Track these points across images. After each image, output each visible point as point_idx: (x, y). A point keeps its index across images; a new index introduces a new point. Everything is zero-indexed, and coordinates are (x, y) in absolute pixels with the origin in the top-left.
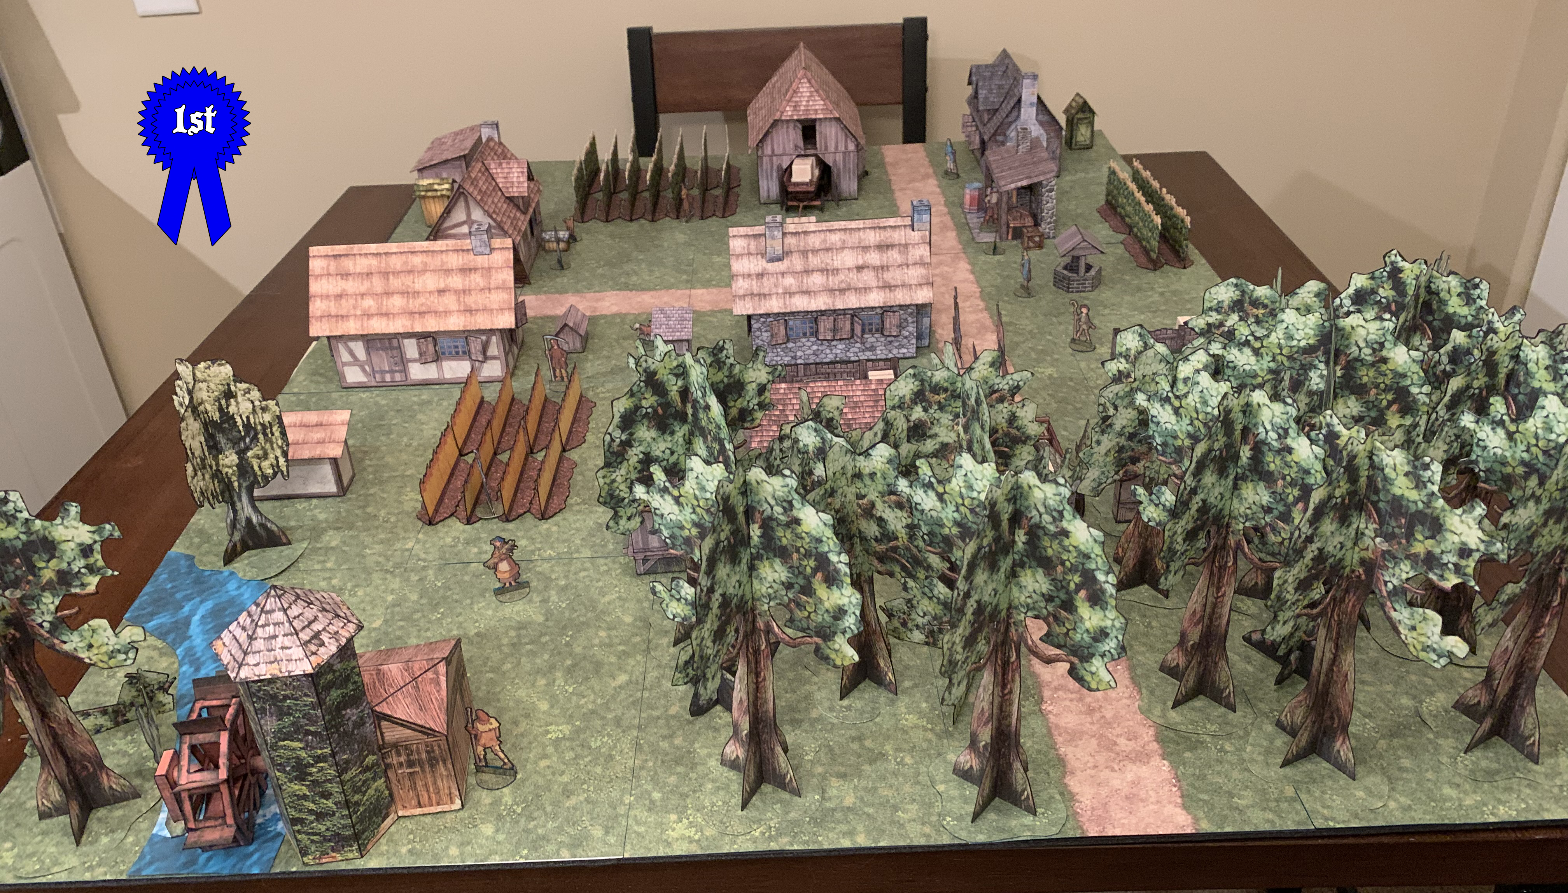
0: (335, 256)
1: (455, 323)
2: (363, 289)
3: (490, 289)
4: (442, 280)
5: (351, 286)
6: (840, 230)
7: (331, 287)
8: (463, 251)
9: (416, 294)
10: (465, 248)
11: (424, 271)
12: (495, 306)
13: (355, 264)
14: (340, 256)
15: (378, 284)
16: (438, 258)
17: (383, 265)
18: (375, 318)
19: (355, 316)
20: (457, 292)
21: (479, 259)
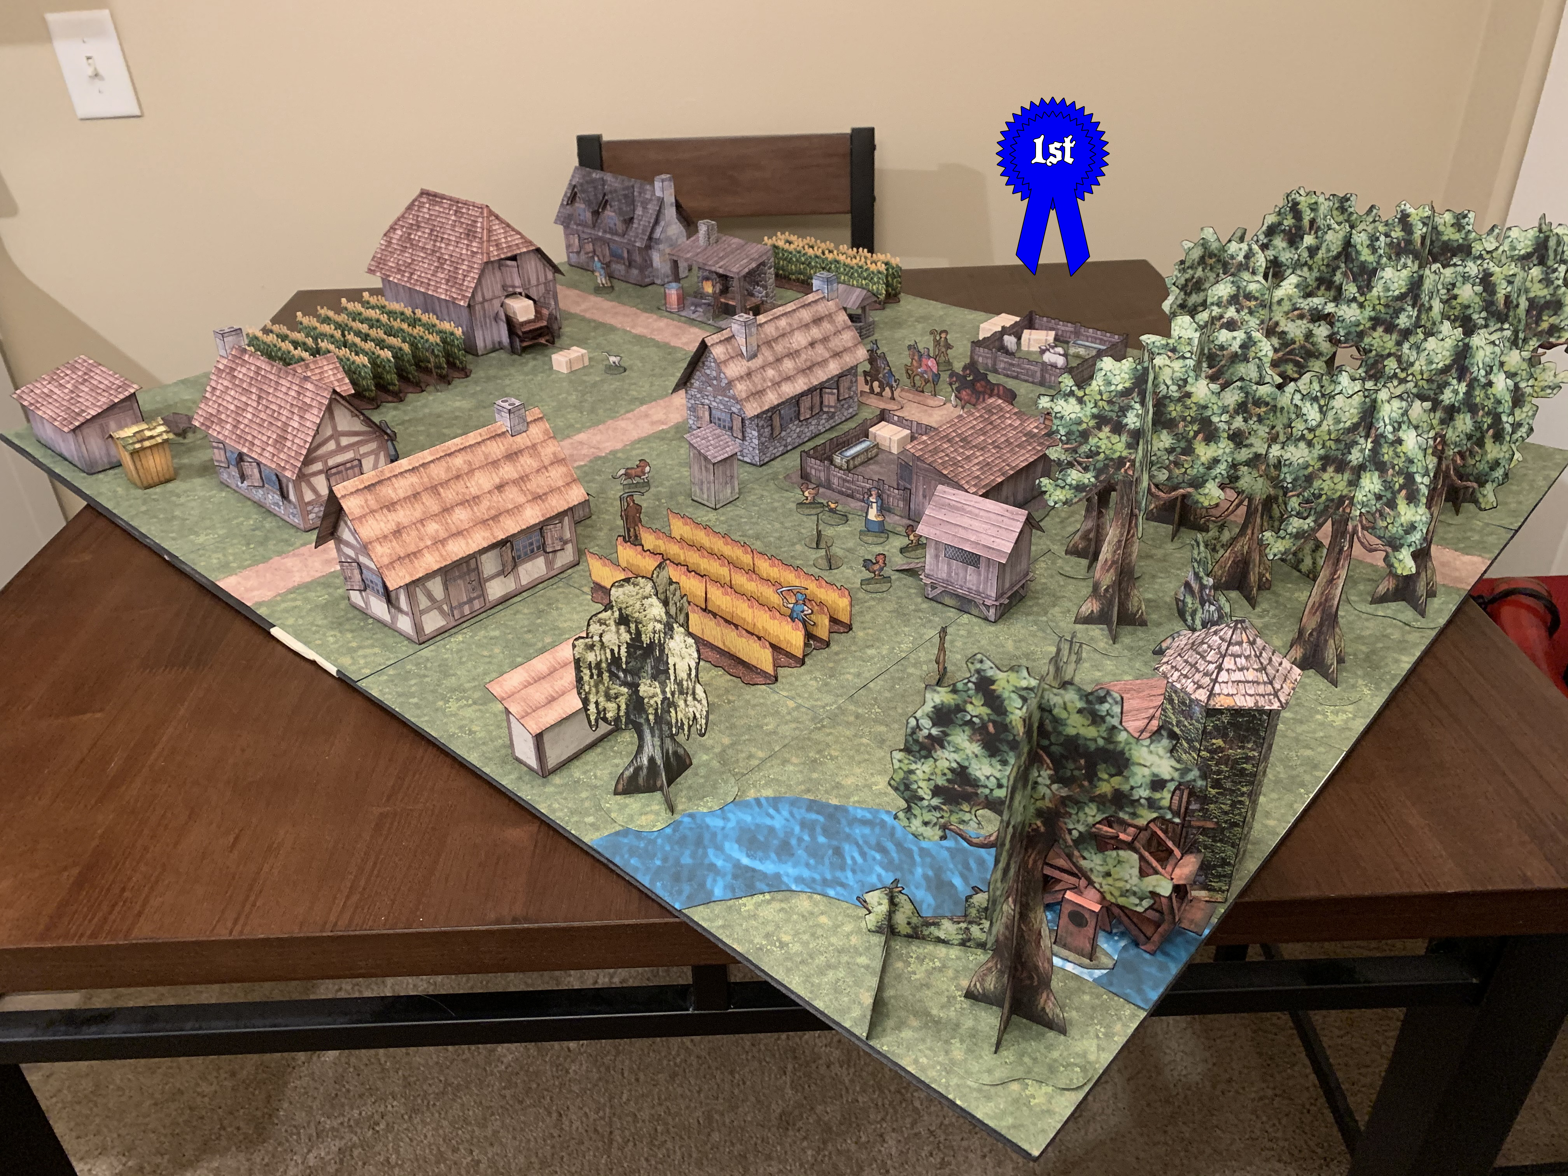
0: (369, 488)
1: (532, 515)
2: (418, 514)
3: (546, 468)
4: (494, 475)
5: (403, 515)
6: (782, 315)
7: (382, 525)
8: (499, 435)
9: (476, 499)
10: (499, 432)
11: (471, 472)
12: (560, 483)
13: (395, 489)
14: (373, 485)
15: (431, 504)
16: (480, 451)
17: (426, 480)
18: (450, 542)
19: (427, 547)
20: (515, 482)
21: (518, 439)
